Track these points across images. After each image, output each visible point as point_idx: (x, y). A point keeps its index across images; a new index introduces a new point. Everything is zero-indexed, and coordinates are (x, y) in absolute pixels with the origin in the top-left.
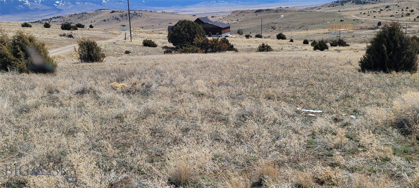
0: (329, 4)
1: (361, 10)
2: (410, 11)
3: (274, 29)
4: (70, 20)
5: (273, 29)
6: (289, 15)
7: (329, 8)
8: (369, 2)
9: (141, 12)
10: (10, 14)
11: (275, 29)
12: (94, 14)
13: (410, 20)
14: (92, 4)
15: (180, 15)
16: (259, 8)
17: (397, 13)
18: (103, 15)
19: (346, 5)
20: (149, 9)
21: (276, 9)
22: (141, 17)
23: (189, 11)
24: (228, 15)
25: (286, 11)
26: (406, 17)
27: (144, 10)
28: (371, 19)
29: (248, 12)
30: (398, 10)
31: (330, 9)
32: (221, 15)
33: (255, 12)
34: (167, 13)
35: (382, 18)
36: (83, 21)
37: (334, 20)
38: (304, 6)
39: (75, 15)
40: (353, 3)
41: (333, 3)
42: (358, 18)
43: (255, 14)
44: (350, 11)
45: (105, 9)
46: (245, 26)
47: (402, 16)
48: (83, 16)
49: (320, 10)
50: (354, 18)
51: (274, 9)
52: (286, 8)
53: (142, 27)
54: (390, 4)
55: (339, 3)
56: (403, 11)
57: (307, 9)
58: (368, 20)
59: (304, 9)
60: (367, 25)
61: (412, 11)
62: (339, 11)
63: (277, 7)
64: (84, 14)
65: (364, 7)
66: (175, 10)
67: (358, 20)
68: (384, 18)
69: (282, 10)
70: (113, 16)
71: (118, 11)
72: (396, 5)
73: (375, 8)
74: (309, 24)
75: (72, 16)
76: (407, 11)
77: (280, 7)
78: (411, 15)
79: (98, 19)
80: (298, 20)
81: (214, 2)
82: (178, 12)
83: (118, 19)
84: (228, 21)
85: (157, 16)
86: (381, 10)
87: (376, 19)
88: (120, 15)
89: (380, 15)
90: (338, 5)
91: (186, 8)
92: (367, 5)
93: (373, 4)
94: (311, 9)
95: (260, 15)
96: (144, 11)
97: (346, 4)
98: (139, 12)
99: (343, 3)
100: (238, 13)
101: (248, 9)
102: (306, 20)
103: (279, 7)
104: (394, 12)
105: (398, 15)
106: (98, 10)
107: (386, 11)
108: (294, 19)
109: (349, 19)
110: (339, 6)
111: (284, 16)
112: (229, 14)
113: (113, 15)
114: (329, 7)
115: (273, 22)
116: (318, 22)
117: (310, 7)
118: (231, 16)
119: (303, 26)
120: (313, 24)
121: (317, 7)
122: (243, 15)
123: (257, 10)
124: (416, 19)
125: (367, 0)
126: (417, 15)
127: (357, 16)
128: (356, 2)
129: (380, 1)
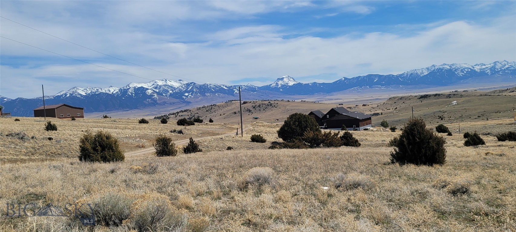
3: (442, 119)
4: (197, 113)
5: (440, 119)
6: (464, 101)
9: (276, 102)
10: (138, 109)
11: (443, 119)
12: (224, 106)
14: (223, 95)
15: (323, 104)
16: (427, 92)
18: (233, 106)
20: (286, 98)
21: (449, 94)
22: (276, 107)
23: (335, 99)
24: (383, 103)
25: (462, 96)
27: (280, 99)
29: (410, 98)
32: (376, 102)
33: (419, 98)
34: (308, 102)
36: (212, 114)
39: (203, 107)
43: (418, 100)
45: (236, 100)
46: (402, 116)
48: (212, 109)
49: (514, 92)
51: (445, 94)
52: (464, 91)
53: (278, 120)
59: (491, 92)
63: (451, 91)
64: (213, 107)
66: (319, 99)
69: (457, 94)
70: (245, 108)
71: (251, 102)
74: (493, 111)
75: (200, 108)
77: (456, 91)
79: (228, 111)
80: (476, 107)
81: (368, 87)
82: (320, 101)
83: (250, 111)
84: (384, 109)
85: (296, 106)
88: (253, 106)
91: (332, 95)
94: (500, 92)
95: (425, 101)
96: (280, 101)
98: (274, 102)
100: (396, 99)
101: (410, 95)
102: (488, 106)
103: (454, 91)
106: (229, 101)
108: (471, 106)
111: (457, 102)
112: (385, 101)
113: (244, 106)
115: (441, 110)
116: (505, 109)
117: (498, 89)
118: (387, 104)
119: (483, 115)
120: (498, 112)
121: (509, 89)
122: (403, 102)
123: (421, 96)
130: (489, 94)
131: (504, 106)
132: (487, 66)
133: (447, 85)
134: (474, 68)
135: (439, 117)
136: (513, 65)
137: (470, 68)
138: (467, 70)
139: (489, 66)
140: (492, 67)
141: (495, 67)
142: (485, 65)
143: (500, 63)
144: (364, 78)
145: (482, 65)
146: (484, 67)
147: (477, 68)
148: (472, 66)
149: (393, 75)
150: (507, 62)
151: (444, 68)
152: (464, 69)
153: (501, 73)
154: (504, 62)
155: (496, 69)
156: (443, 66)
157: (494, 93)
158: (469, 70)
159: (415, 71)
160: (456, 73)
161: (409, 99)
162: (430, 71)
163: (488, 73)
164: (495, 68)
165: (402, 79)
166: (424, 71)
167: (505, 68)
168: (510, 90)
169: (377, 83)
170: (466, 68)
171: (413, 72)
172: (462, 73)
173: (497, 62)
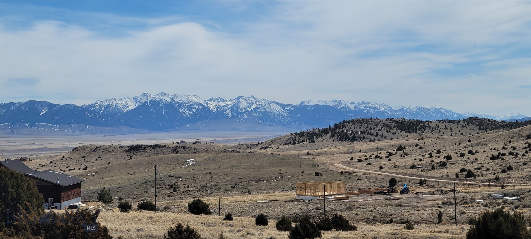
0: (285, 139)
1: (351, 153)
2: (445, 157)
3: (175, 191)
5: (172, 190)
7: (286, 146)
8: (364, 138)
11: (177, 190)
13: (447, 177)
16: (133, 141)
17: (421, 160)
19: (319, 141)
24: (62, 156)
25: (196, 151)
26: (441, 171)
28: (373, 171)
29: (111, 149)
30: (423, 156)
31: (289, 150)
32: (43, 155)
33: (127, 151)
35: (395, 171)
37: (303, 172)
38: (232, 141)
40: (334, 138)
41: (293, 136)
42: (350, 168)
43: (125, 154)
44: (330, 153)
47: (433, 168)
49: (268, 149)
50: (342, 168)
51: (170, 146)
52: (195, 143)
54: (404, 142)
55: (306, 138)
56: (431, 157)
57: (240, 147)
58: (369, 174)
59: (235, 147)
60: (368, 184)
61: (449, 158)
62: (308, 154)
63: (175, 141)
65: (355, 147)
67: (350, 174)
68: (399, 170)
69: (188, 148)
72: (417, 145)
73: (378, 149)
74: (252, 179)
76: (439, 157)
77: (183, 142)
78: (448, 166)
80: (227, 170)
81: (27, 124)
84: (63, 169)
86: (391, 154)
87: (385, 172)
89: (390, 164)
90: (303, 141)
92: (362, 143)
93: (371, 140)
95: (137, 157)
97: (320, 138)
99: (313, 137)
100: (86, 151)
101: (108, 143)
102: (244, 170)
103: (179, 141)
104: (415, 159)
105: (425, 165)
107: (400, 157)
108: (217, 169)
109: (331, 170)
110: (305, 142)
111: (194, 161)
112: (65, 153)
114: (285, 144)
115: (172, 173)
116: (269, 176)
117: (246, 142)
118: (68, 159)
119: (238, 185)
120: (259, 180)
121: (261, 143)
122: (99, 157)
123: (131, 146)
124: (459, 174)
125: (359, 133)
126: (460, 166)
127: (345, 165)
128: (338, 136)
129: (384, 135)
130: (237, 150)
131: (267, 171)
132: (227, 103)
133: (165, 131)
134: (207, 104)
135: (170, 187)
136: (263, 105)
137: (201, 105)
138: (197, 108)
139: (230, 103)
140: (234, 105)
141: (238, 105)
142: (224, 101)
143: (245, 100)
144: (20, 106)
145: (220, 100)
146: (222, 104)
147: (212, 106)
148: (205, 101)
149: (75, 106)
150: (256, 99)
151: (161, 100)
152: (192, 105)
153: (246, 117)
154: (251, 99)
155: (240, 109)
156: (160, 97)
157: (239, 148)
158: (201, 107)
159: (115, 102)
160: (180, 110)
161: (110, 152)
162: (139, 104)
163: (228, 114)
164: (238, 108)
165: (91, 115)
166: (129, 103)
167: (251, 108)
168: (263, 145)
169: (46, 119)
170: (196, 104)
171: (110, 103)
172: (190, 112)
173: (241, 97)
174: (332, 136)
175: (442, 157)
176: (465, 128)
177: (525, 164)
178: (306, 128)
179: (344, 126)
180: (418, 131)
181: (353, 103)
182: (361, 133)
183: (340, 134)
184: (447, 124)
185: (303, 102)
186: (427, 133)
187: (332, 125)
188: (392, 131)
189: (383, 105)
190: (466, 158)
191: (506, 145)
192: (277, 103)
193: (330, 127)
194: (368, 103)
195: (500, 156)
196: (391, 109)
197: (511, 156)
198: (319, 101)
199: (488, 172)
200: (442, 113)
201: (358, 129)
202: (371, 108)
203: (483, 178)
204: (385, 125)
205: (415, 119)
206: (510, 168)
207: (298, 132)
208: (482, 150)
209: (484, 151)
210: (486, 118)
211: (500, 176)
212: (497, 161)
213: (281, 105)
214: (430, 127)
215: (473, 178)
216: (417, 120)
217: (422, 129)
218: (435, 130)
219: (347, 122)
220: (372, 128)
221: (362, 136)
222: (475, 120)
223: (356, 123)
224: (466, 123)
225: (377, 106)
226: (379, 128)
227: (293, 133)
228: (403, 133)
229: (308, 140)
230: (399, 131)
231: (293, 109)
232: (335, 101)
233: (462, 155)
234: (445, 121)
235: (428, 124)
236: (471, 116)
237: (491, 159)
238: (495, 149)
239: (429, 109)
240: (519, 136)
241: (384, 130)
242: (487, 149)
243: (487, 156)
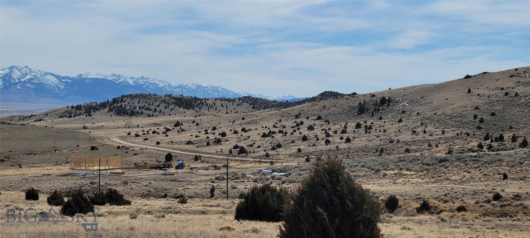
0: (60, 112)
1: (129, 127)
7: (62, 119)
8: (142, 113)
13: (221, 153)
17: (197, 137)
19: (96, 115)
26: (216, 147)
28: (150, 146)
30: (199, 132)
31: (64, 123)
35: (172, 146)
37: (78, 146)
40: (112, 113)
41: (69, 109)
42: (126, 143)
44: (107, 128)
47: (208, 144)
49: (42, 122)
50: (119, 143)
54: (181, 118)
55: (83, 111)
56: (207, 133)
57: (12, 118)
58: (146, 149)
59: (6, 118)
60: (145, 159)
61: (223, 134)
62: (85, 128)
65: (133, 123)
67: (127, 149)
68: (176, 146)
72: (193, 122)
73: (155, 124)
74: (23, 152)
76: (214, 134)
78: (222, 143)
86: (168, 130)
87: (162, 147)
89: (167, 139)
90: (80, 114)
92: (140, 118)
93: (149, 116)
94: (20, 119)
97: (97, 112)
99: (90, 110)
104: (192, 135)
105: (201, 141)
107: (177, 133)
109: (107, 145)
110: (81, 116)
114: (61, 117)
116: (42, 149)
117: (18, 114)
119: (8, 158)
120: (31, 154)
121: (35, 116)
124: (232, 150)
125: (138, 108)
126: (234, 142)
127: (122, 140)
128: (116, 110)
129: (162, 111)
130: (8, 122)
131: (40, 144)
136: (38, 76)
140: (7, 75)
141: (10, 75)
143: (19, 70)
150: (30, 69)
153: (19, 87)
154: (25, 69)
155: (13, 79)
157: (11, 120)
164: (11, 78)
167: (25, 79)
168: (36, 117)
173: (14, 66)
174: (110, 110)
175: (217, 133)
176: (240, 106)
177: (293, 142)
178: (83, 102)
179: (122, 101)
180: (195, 107)
181: (133, 78)
182: (140, 108)
183: (118, 108)
184: (223, 102)
185: (81, 75)
186: (204, 110)
187: (111, 100)
188: (170, 107)
189: (162, 81)
190: (239, 135)
191: (276, 124)
192: (53, 75)
193: (108, 101)
194: (148, 78)
195: (271, 134)
196: (170, 85)
197: (281, 135)
198: (98, 74)
199: (259, 149)
200: (219, 92)
201: (137, 104)
202: (150, 83)
203: (254, 155)
204: (164, 101)
205: (193, 96)
206: (279, 146)
207: (75, 105)
208: (255, 128)
209: (256, 129)
210: (259, 97)
211: (270, 152)
212: (267, 138)
213: (57, 77)
214: (207, 104)
215: (245, 154)
216: (195, 97)
217: (200, 106)
218: (212, 107)
219: (126, 96)
220: (151, 104)
221: (140, 111)
222: (249, 99)
223: (135, 98)
224: (241, 101)
225: (157, 82)
226: (158, 103)
227: (70, 105)
228: (181, 109)
229: (85, 114)
230: (177, 107)
231: (70, 81)
232: (115, 75)
233: (236, 132)
234: (221, 99)
235: (205, 101)
236: (246, 95)
237: (263, 136)
238: (266, 127)
239: (207, 87)
240: (289, 115)
241: (163, 106)
242: (259, 127)
243: (259, 134)
